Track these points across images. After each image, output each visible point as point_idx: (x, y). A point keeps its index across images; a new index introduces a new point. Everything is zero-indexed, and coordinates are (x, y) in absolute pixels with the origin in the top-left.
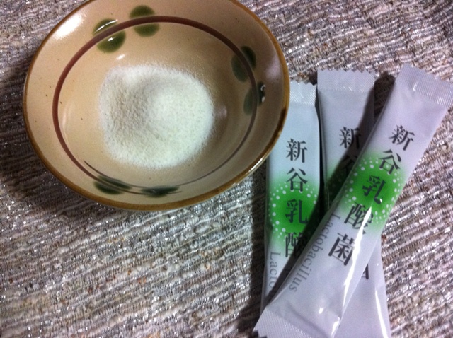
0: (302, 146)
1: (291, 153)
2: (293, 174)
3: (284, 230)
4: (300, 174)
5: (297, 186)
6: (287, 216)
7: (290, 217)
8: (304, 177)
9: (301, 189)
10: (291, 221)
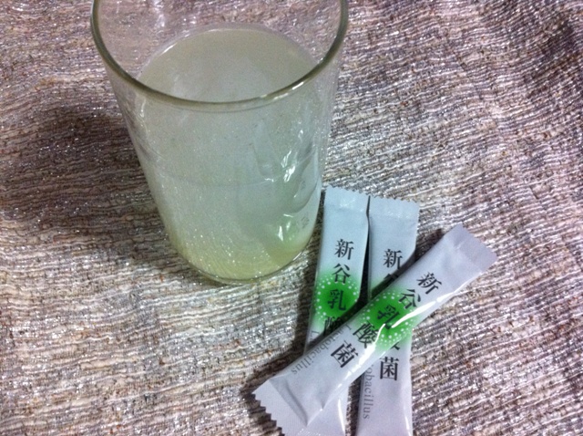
0: (350, 246)
1: (339, 251)
2: (338, 268)
3: (325, 314)
4: (345, 269)
5: (341, 278)
6: (329, 302)
7: (331, 304)
8: (348, 272)
9: (344, 282)
10: (332, 307)
